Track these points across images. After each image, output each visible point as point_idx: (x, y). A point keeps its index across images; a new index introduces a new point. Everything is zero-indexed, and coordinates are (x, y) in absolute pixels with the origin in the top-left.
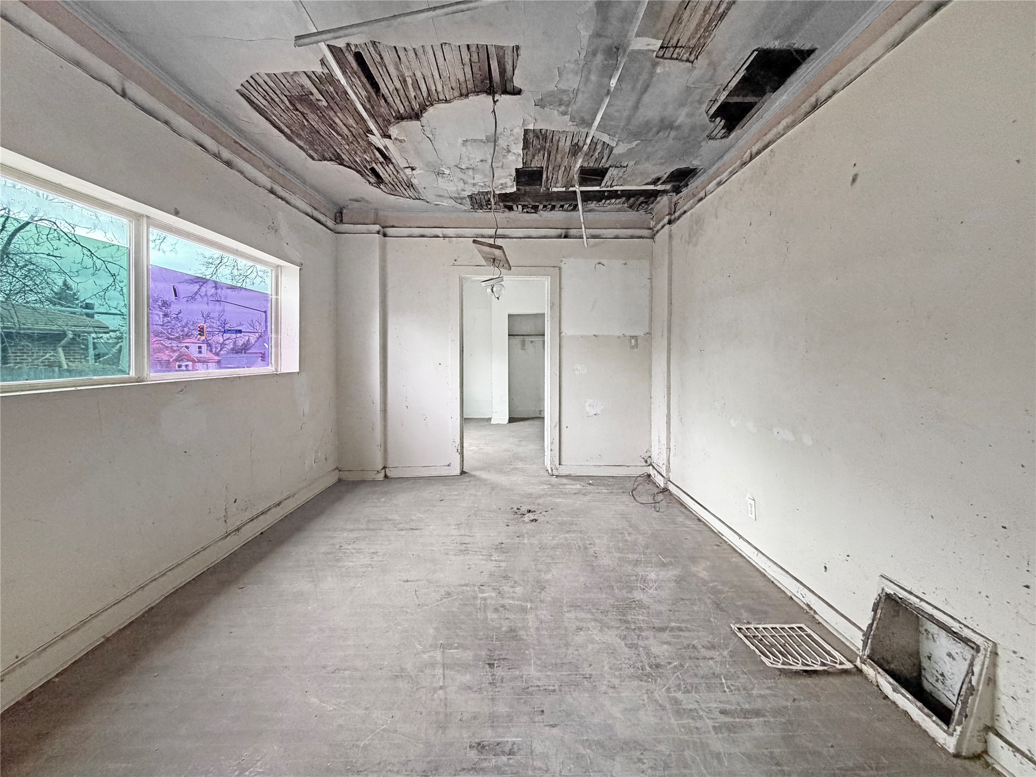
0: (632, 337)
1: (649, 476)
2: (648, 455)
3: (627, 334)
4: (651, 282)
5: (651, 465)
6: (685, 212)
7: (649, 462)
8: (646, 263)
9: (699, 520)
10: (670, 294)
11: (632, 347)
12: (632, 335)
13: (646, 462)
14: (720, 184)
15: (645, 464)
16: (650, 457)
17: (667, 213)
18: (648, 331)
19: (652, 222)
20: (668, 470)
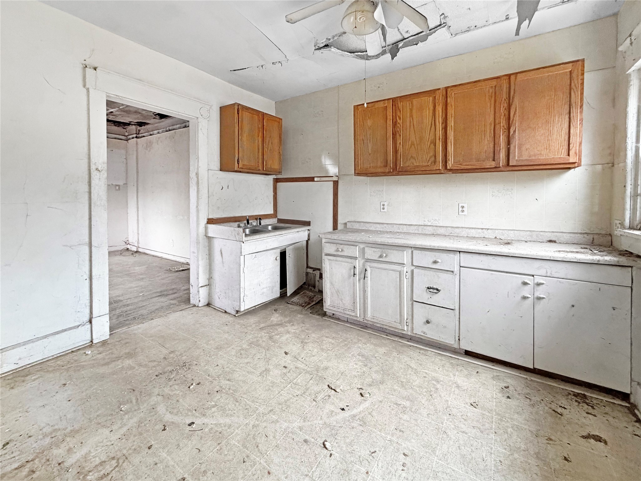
0: (117, 185)
1: (128, 249)
2: (127, 239)
3: (114, 184)
4: (127, 161)
5: (129, 244)
6: (144, 136)
7: (127, 243)
8: (123, 152)
9: (153, 256)
10: (137, 169)
11: (117, 190)
12: (117, 184)
13: (126, 243)
14: (158, 133)
15: (125, 244)
16: (128, 240)
17: (135, 133)
18: (125, 183)
19: (126, 133)
20: (138, 243)
